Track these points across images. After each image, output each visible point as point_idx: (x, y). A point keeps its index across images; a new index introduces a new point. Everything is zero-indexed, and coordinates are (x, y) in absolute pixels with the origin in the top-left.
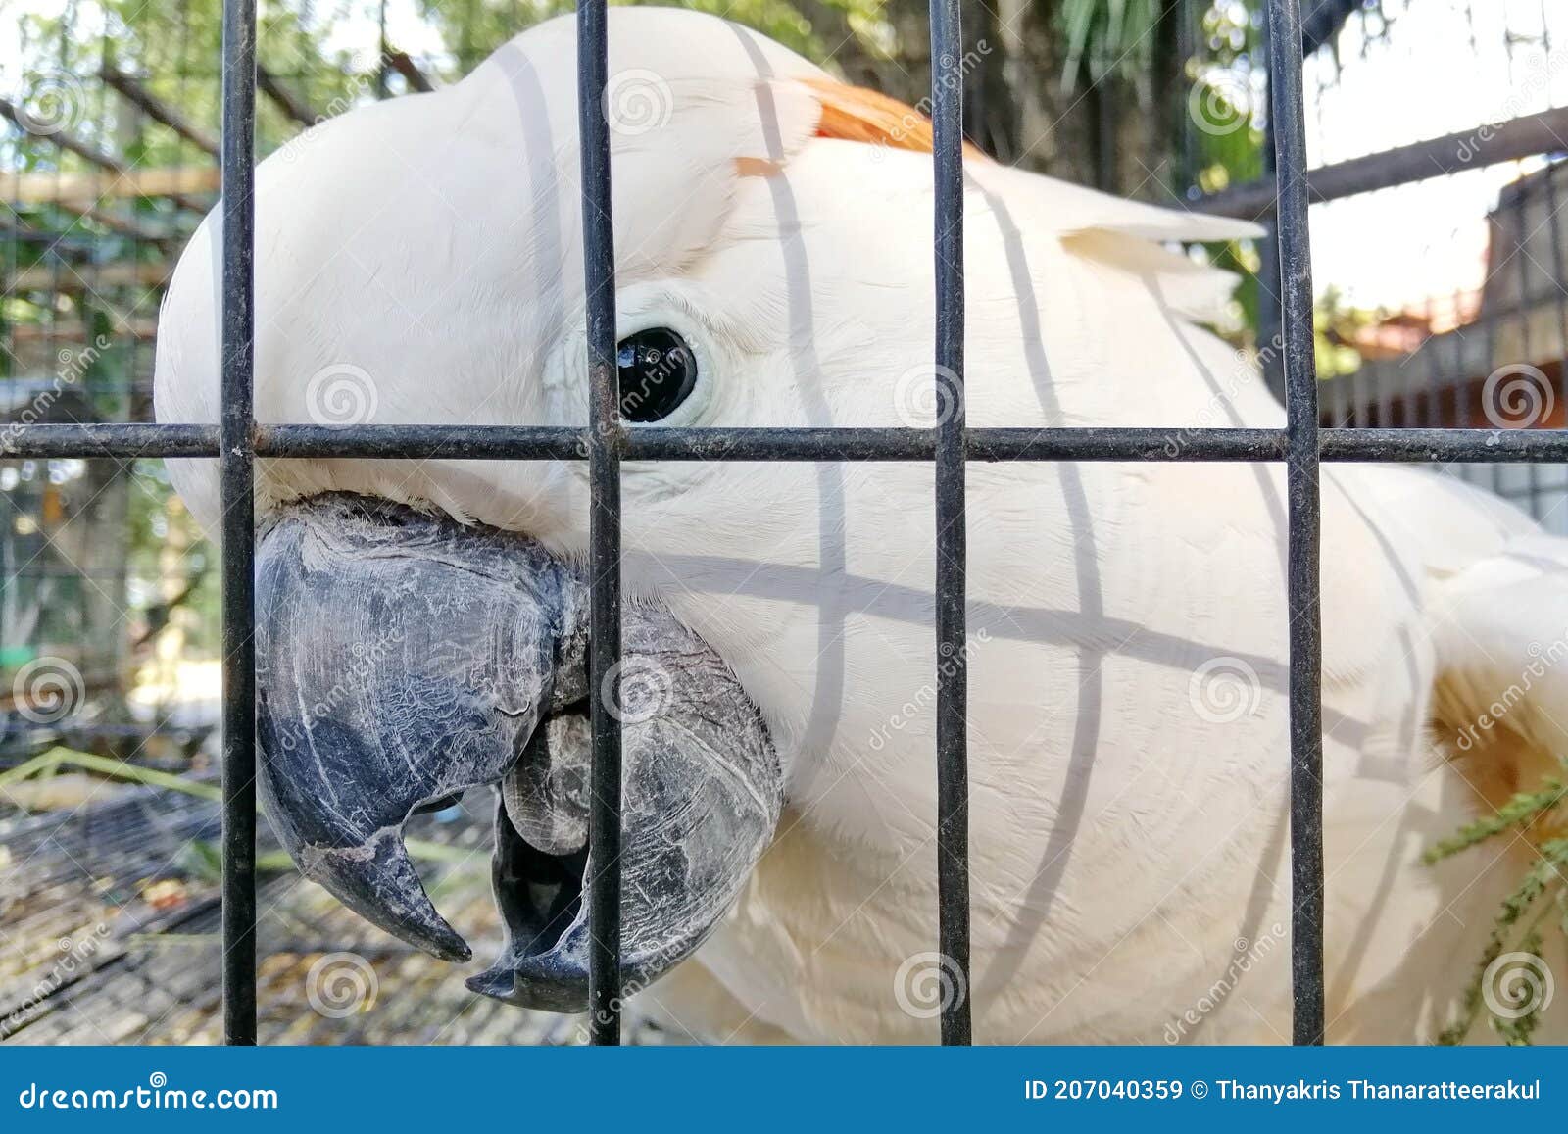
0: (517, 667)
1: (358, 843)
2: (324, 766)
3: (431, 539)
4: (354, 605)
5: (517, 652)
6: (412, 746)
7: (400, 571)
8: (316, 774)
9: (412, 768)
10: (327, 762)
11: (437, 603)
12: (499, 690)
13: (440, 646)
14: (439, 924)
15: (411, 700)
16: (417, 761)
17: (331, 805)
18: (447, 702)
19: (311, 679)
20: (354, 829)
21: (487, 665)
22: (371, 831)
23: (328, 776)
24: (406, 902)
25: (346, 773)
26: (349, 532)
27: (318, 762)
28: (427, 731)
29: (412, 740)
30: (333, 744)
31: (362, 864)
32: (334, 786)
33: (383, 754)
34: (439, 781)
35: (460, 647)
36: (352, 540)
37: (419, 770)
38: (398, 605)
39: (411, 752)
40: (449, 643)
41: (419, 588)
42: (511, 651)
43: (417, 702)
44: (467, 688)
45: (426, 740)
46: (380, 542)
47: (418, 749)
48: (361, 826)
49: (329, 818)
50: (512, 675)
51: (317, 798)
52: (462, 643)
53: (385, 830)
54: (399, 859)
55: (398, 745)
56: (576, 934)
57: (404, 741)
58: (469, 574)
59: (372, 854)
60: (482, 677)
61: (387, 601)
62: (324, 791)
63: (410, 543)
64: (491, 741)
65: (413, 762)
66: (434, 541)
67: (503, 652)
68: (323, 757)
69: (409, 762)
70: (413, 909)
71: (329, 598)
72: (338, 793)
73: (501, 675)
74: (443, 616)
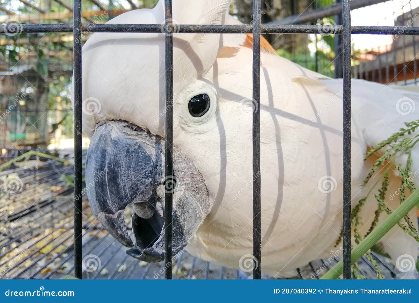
0: (157, 172)
1: (113, 213)
2: (109, 192)
3: (143, 136)
4: (122, 150)
5: (158, 168)
6: (130, 189)
7: (134, 143)
8: (107, 194)
9: (129, 195)
10: (110, 191)
11: (141, 153)
12: (152, 178)
13: (140, 164)
14: (128, 237)
15: (132, 177)
16: (130, 193)
17: (109, 202)
18: (140, 179)
19: (109, 167)
20: (114, 210)
21: (150, 171)
22: (117, 211)
23: (111, 195)
24: (122, 231)
25: (114, 194)
26: (124, 131)
27: (108, 191)
28: (134, 186)
29: (130, 188)
30: (112, 186)
31: (114, 219)
32: (111, 197)
33: (123, 190)
34: (134, 199)
35: (145, 165)
37: (130, 196)
38: (133, 152)
39: (129, 191)
40: (143, 164)
41: (138, 148)
42: (156, 168)
43: (133, 178)
44: (145, 176)
45: (133, 188)
46: (131, 135)
47: (131, 190)
48: (115, 209)
49: (108, 205)
50: (156, 174)
51: (106, 200)
52: (145, 164)
53: (120, 211)
54: (122, 219)
55: (126, 189)
56: (158, 244)
57: (128, 188)
58: (150, 147)
59: (116, 217)
60: (149, 174)
61: (130, 150)
62: (108, 198)
63: (138, 136)
64: (147, 190)
65: (129, 194)
66: (144, 137)
67: (155, 168)
68: (109, 189)
69: (128, 193)
70: (123, 233)
71: (117, 147)
72: (111, 199)
73: (153, 174)
74: (142, 156)
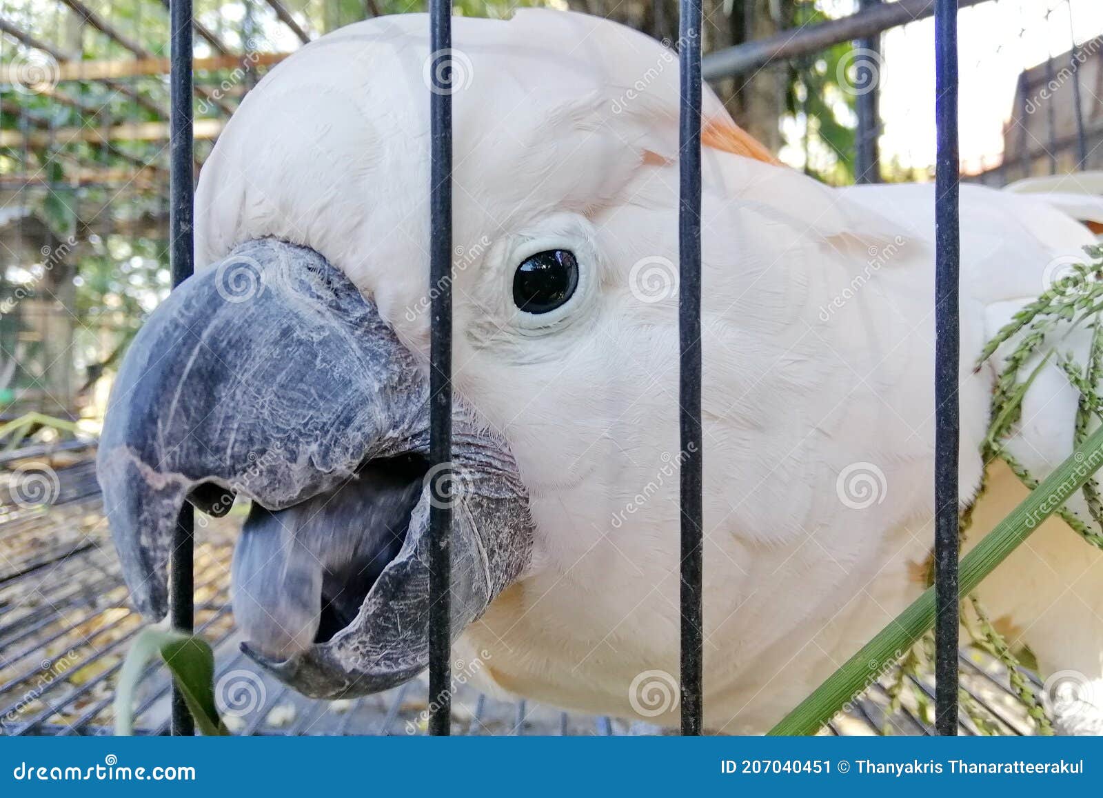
0: (343, 441)
1: (157, 469)
2: (179, 401)
3: (349, 319)
4: (274, 320)
5: (349, 430)
6: (240, 437)
7: (316, 324)
8: (170, 402)
9: (229, 451)
10: (182, 401)
11: (324, 360)
12: (321, 445)
13: (306, 388)
14: (162, 575)
15: (263, 407)
16: (236, 449)
17: (163, 429)
18: (283, 426)
19: (214, 341)
20: (164, 460)
21: (325, 424)
22: (173, 470)
23: (177, 411)
24: (154, 540)
25: (188, 419)
26: (303, 277)
27: (177, 395)
28: (257, 436)
29: (244, 433)
30: (195, 393)
31: (149, 487)
32: (174, 419)
33: (219, 426)
34: (238, 475)
35: (317, 398)
36: (302, 282)
37: (232, 457)
38: (300, 342)
39: (236, 441)
40: (313, 391)
41: (320, 343)
42: (347, 426)
43: (266, 412)
44: (302, 428)
45: (251, 440)
46: (319, 297)
47: (242, 442)
48: (169, 460)
49: (154, 437)
50: (336, 442)
51: (158, 417)
52: (321, 397)
53: (181, 478)
54: (173, 505)
55: (232, 429)
57: (238, 430)
58: (355, 359)
59: (160, 486)
60: (316, 429)
61: (295, 335)
62: (165, 417)
63: (336, 311)
64: (289, 476)
65: (233, 448)
66: (351, 322)
67: (341, 423)
68: (183, 395)
69: (230, 446)
70: (155, 550)
71: (262, 305)
72: (173, 426)
73: (329, 436)
74: (321, 371)
